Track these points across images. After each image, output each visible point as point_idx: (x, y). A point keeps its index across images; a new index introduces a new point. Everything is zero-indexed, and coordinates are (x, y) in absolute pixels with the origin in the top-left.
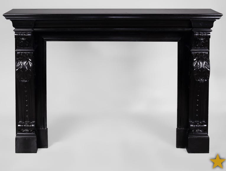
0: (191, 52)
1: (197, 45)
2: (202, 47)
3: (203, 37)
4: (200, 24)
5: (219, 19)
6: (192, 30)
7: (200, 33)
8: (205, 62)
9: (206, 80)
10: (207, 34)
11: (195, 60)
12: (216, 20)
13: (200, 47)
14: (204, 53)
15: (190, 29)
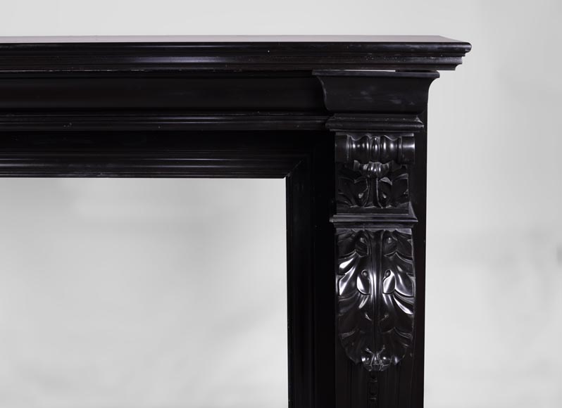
0: (332, 227)
1: (360, 196)
2: (384, 202)
3: (380, 156)
4: (364, 93)
5: (452, 66)
6: (326, 121)
7: (364, 140)
8: (392, 274)
9: (396, 360)
10: (397, 143)
11: (343, 265)
12: (441, 72)
13: (375, 204)
14: (391, 230)
15: (319, 120)
